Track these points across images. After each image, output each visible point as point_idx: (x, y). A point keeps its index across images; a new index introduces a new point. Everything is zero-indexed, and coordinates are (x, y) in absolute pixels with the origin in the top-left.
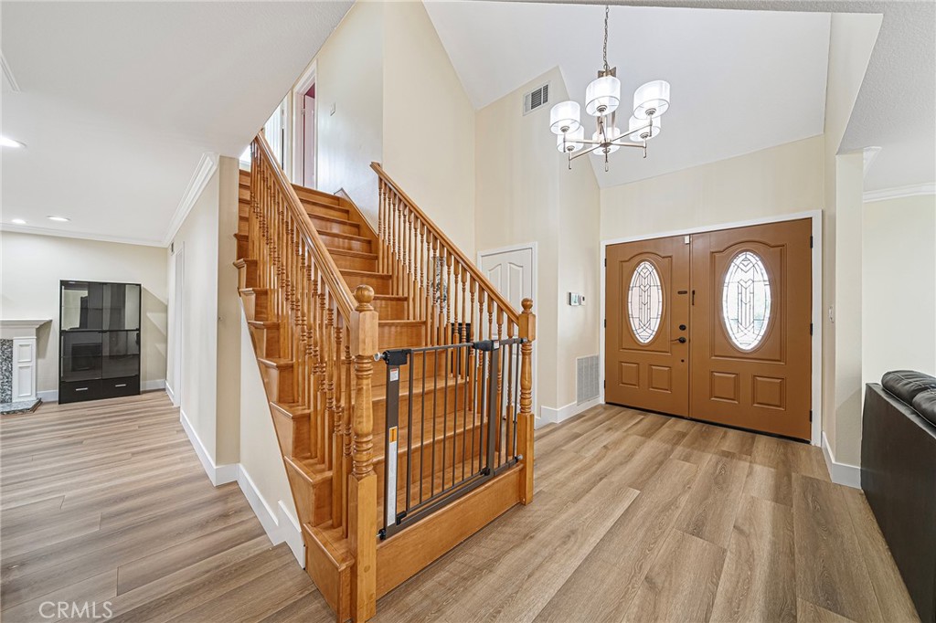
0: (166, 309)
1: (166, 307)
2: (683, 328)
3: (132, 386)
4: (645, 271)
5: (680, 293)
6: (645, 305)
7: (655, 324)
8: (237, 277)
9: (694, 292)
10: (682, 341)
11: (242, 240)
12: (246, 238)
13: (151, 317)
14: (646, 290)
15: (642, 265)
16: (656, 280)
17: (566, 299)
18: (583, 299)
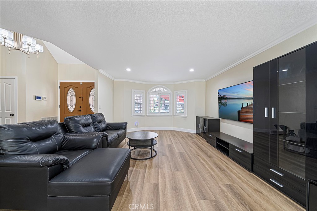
2: (80, 107)
4: (71, 91)
5: (80, 98)
6: (71, 101)
7: (74, 106)
9: (83, 98)
10: (80, 111)
14: (71, 96)
15: (71, 89)
16: (74, 94)
17: (33, 98)
18: (45, 98)
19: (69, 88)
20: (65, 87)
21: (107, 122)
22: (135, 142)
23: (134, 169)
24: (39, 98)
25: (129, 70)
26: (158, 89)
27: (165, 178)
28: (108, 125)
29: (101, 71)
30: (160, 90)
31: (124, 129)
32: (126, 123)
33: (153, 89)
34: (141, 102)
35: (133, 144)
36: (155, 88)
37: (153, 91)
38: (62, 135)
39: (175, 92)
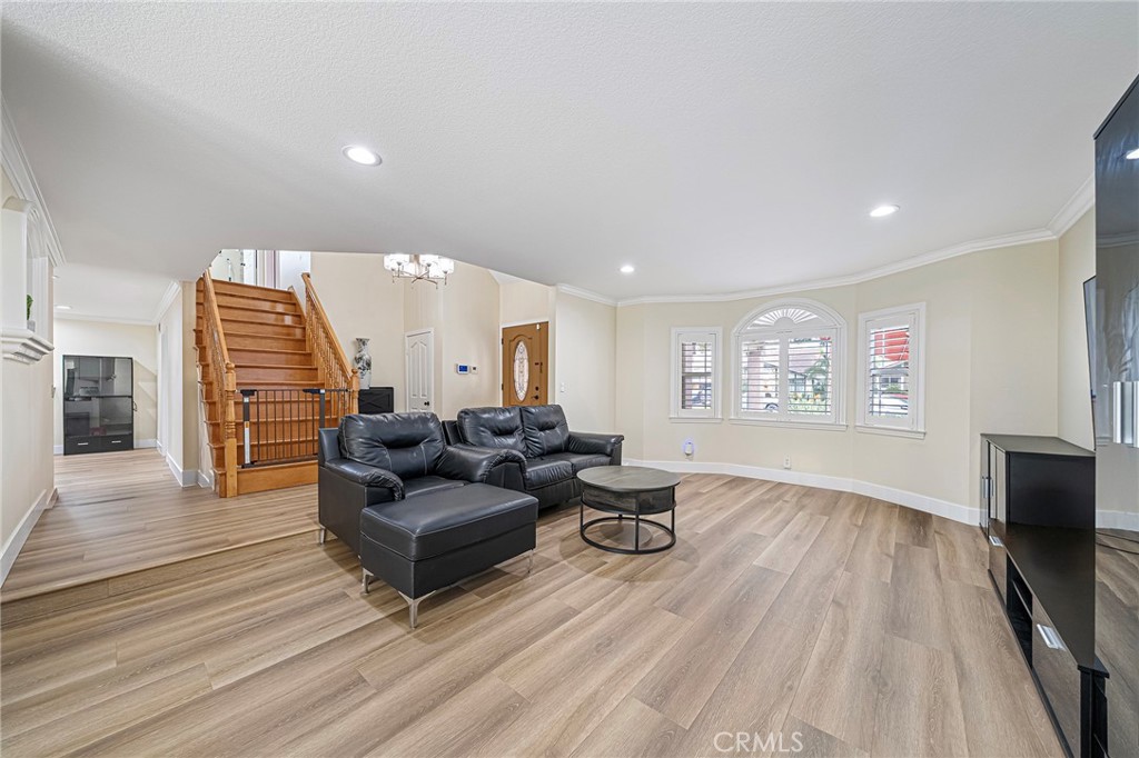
0: (155, 379)
1: (156, 377)
2: (537, 389)
3: (127, 443)
4: (521, 348)
5: (536, 364)
6: (521, 372)
8: (195, 355)
9: (541, 364)
10: (537, 397)
11: (198, 333)
12: (201, 331)
13: (142, 386)
14: (522, 362)
15: (520, 343)
16: (525, 355)
17: (452, 369)
18: (474, 368)
19: (516, 340)
20: (512, 338)
21: (570, 430)
22: (596, 493)
23: (565, 562)
24: (464, 369)
25: (627, 269)
26: (779, 313)
27: (610, 610)
28: (571, 439)
29: (565, 288)
30: (785, 319)
31: (608, 456)
32: (620, 439)
33: (756, 317)
34: (708, 370)
35: (592, 499)
36: (762, 313)
37: (759, 325)
38: (439, 444)
39: (860, 316)
